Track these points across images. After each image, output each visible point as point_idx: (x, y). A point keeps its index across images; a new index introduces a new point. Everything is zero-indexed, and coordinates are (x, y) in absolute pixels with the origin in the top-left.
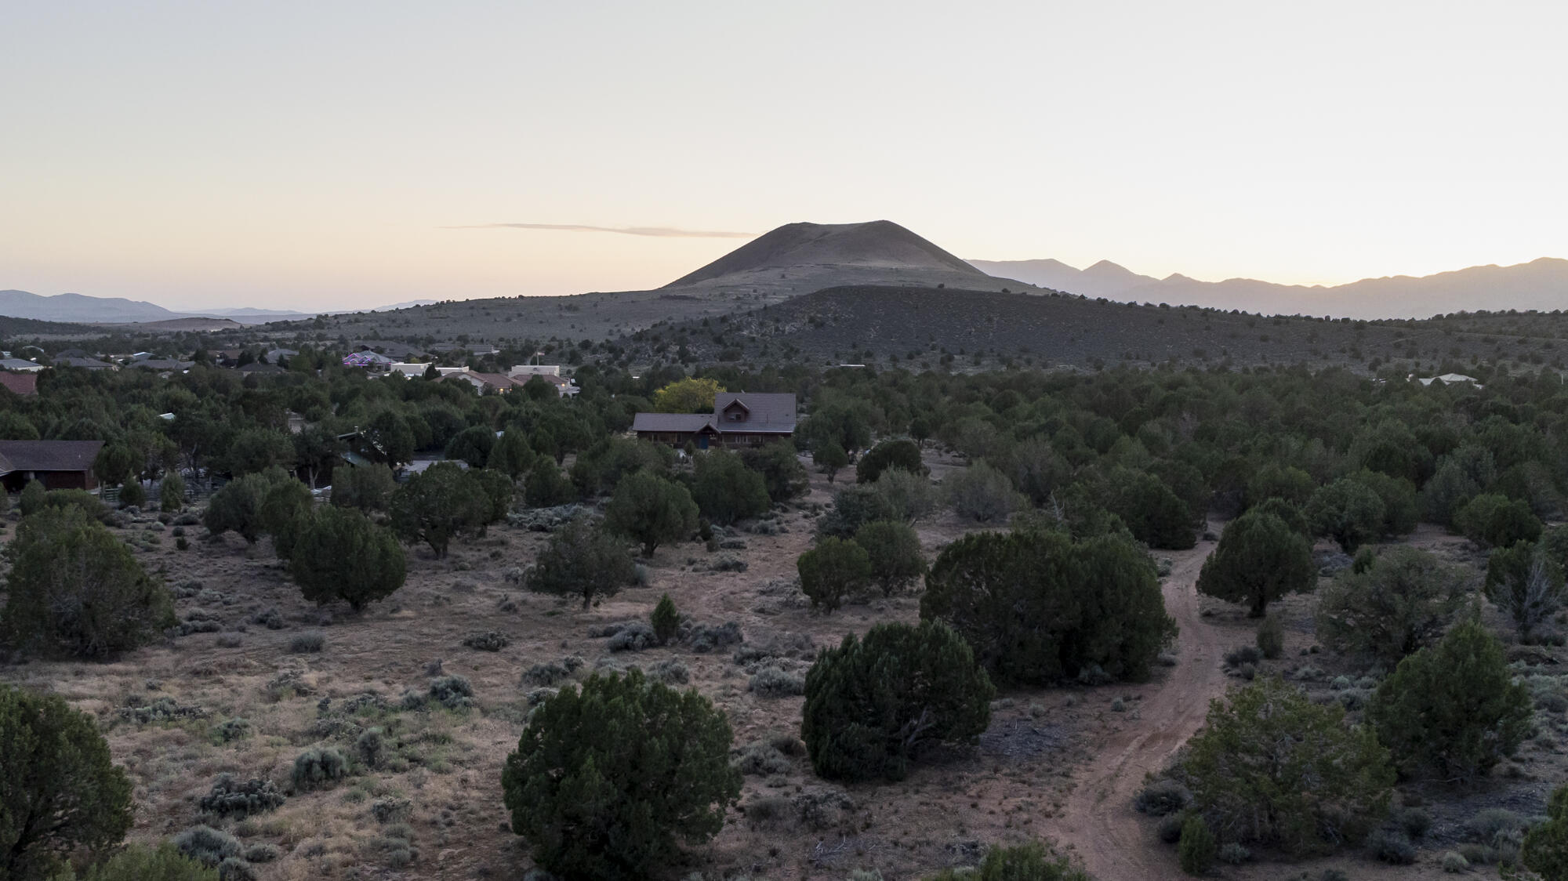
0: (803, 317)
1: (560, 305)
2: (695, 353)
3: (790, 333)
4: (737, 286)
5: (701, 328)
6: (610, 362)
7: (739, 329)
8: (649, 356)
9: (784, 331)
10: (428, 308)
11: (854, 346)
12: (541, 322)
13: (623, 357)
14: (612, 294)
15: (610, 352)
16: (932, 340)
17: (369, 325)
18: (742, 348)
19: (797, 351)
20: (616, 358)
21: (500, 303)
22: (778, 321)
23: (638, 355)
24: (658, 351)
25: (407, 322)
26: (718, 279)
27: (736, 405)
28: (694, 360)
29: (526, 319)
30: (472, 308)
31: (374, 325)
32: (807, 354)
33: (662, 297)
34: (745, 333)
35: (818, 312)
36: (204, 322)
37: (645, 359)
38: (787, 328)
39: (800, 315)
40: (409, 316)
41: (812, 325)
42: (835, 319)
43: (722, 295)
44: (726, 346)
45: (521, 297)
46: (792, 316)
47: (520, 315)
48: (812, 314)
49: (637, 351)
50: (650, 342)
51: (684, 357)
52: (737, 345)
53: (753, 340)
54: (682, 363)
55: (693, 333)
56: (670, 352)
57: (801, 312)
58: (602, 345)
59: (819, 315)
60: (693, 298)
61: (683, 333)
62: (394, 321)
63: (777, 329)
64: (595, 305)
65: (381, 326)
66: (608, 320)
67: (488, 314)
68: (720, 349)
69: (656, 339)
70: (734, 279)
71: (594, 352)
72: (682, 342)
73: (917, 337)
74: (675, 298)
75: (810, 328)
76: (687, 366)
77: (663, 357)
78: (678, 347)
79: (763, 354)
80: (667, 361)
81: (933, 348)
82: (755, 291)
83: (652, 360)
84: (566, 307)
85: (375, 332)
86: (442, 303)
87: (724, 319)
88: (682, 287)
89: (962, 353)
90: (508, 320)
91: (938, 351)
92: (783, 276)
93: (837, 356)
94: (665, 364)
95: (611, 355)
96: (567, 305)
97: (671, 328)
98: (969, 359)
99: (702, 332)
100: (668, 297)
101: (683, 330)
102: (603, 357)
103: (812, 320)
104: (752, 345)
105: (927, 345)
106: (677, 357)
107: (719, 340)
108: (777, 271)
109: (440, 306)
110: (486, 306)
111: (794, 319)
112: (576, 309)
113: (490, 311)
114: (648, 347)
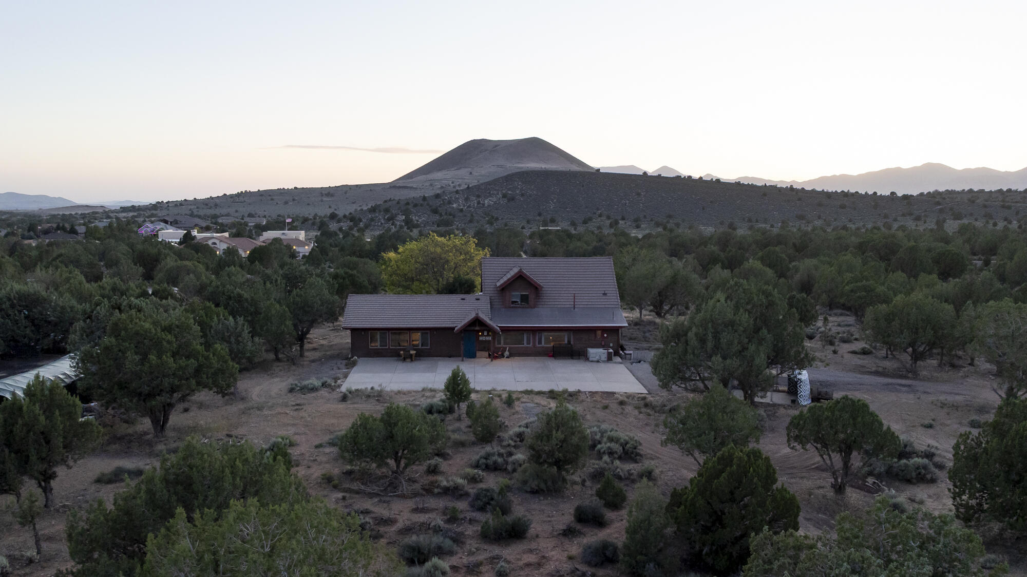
0: (498, 194)
1: (321, 193)
2: (418, 221)
3: (489, 206)
4: (441, 180)
5: (421, 202)
6: (351, 228)
7: (450, 203)
8: (382, 224)
9: (484, 205)
10: (232, 196)
11: (540, 215)
12: (308, 204)
13: (362, 225)
14: (357, 186)
15: (351, 222)
16: (598, 209)
17: (190, 207)
18: (454, 217)
19: (497, 219)
20: (356, 225)
21: (281, 192)
22: (478, 196)
23: (373, 223)
24: (389, 219)
25: (216, 205)
26: (428, 176)
27: (520, 278)
28: (417, 226)
29: (298, 202)
30: (262, 195)
31: (192, 207)
32: (504, 221)
33: (391, 187)
34: (454, 206)
35: (509, 189)
36: (86, 208)
37: (378, 226)
38: (486, 201)
39: (495, 192)
40: (218, 201)
41: (506, 199)
42: (522, 195)
43: (431, 185)
44: (441, 215)
45: (296, 188)
46: (489, 193)
47: (294, 200)
48: (504, 192)
49: (372, 220)
50: (382, 213)
51: (409, 224)
52: (450, 215)
53: (461, 210)
54: (408, 229)
55: (415, 205)
56: (398, 221)
57: (495, 190)
58: (345, 216)
59: (510, 192)
60: (411, 188)
61: (408, 207)
62: (207, 205)
63: (479, 203)
64: (346, 193)
65: (197, 208)
66: (353, 203)
67: (272, 199)
68: (437, 217)
69: (387, 211)
70: (438, 175)
71: (339, 221)
72: (406, 213)
73: (587, 207)
74: (400, 187)
75: (504, 202)
76: (411, 231)
77: (392, 225)
78: (404, 217)
79: (471, 221)
80: (395, 227)
81: (600, 216)
82: (453, 183)
83: (384, 227)
84: (326, 194)
85: (192, 212)
86: (242, 192)
87: (437, 196)
88: (404, 181)
89: (623, 219)
90: (286, 203)
91: (604, 218)
92: (471, 173)
93: (528, 222)
94: (394, 229)
95: (351, 224)
96: (326, 192)
97: (398, 203)
98: (630, 223)
99: (422, 205)
100: (395, 187)
101: (408, 204)
102: (345, 225)
103: (504, 196)
104: (461, 214)
105: (595, 213)
106: (403, 224)
107: (435, 211)
108: (467, 170)
109: (239, 195)
110: (271, 194)
111: (491, 195)
112: (332, 195)
113: (274, 197)
114: (380, 217)
